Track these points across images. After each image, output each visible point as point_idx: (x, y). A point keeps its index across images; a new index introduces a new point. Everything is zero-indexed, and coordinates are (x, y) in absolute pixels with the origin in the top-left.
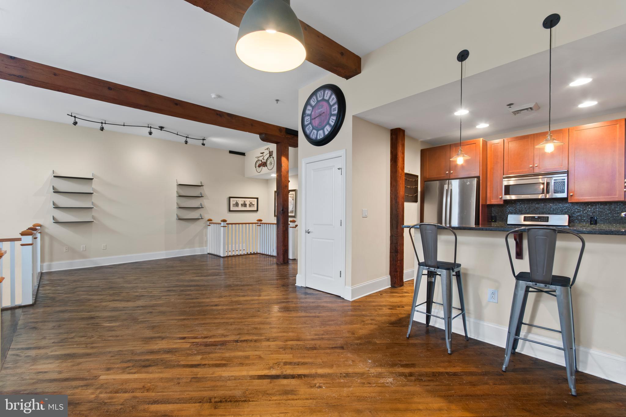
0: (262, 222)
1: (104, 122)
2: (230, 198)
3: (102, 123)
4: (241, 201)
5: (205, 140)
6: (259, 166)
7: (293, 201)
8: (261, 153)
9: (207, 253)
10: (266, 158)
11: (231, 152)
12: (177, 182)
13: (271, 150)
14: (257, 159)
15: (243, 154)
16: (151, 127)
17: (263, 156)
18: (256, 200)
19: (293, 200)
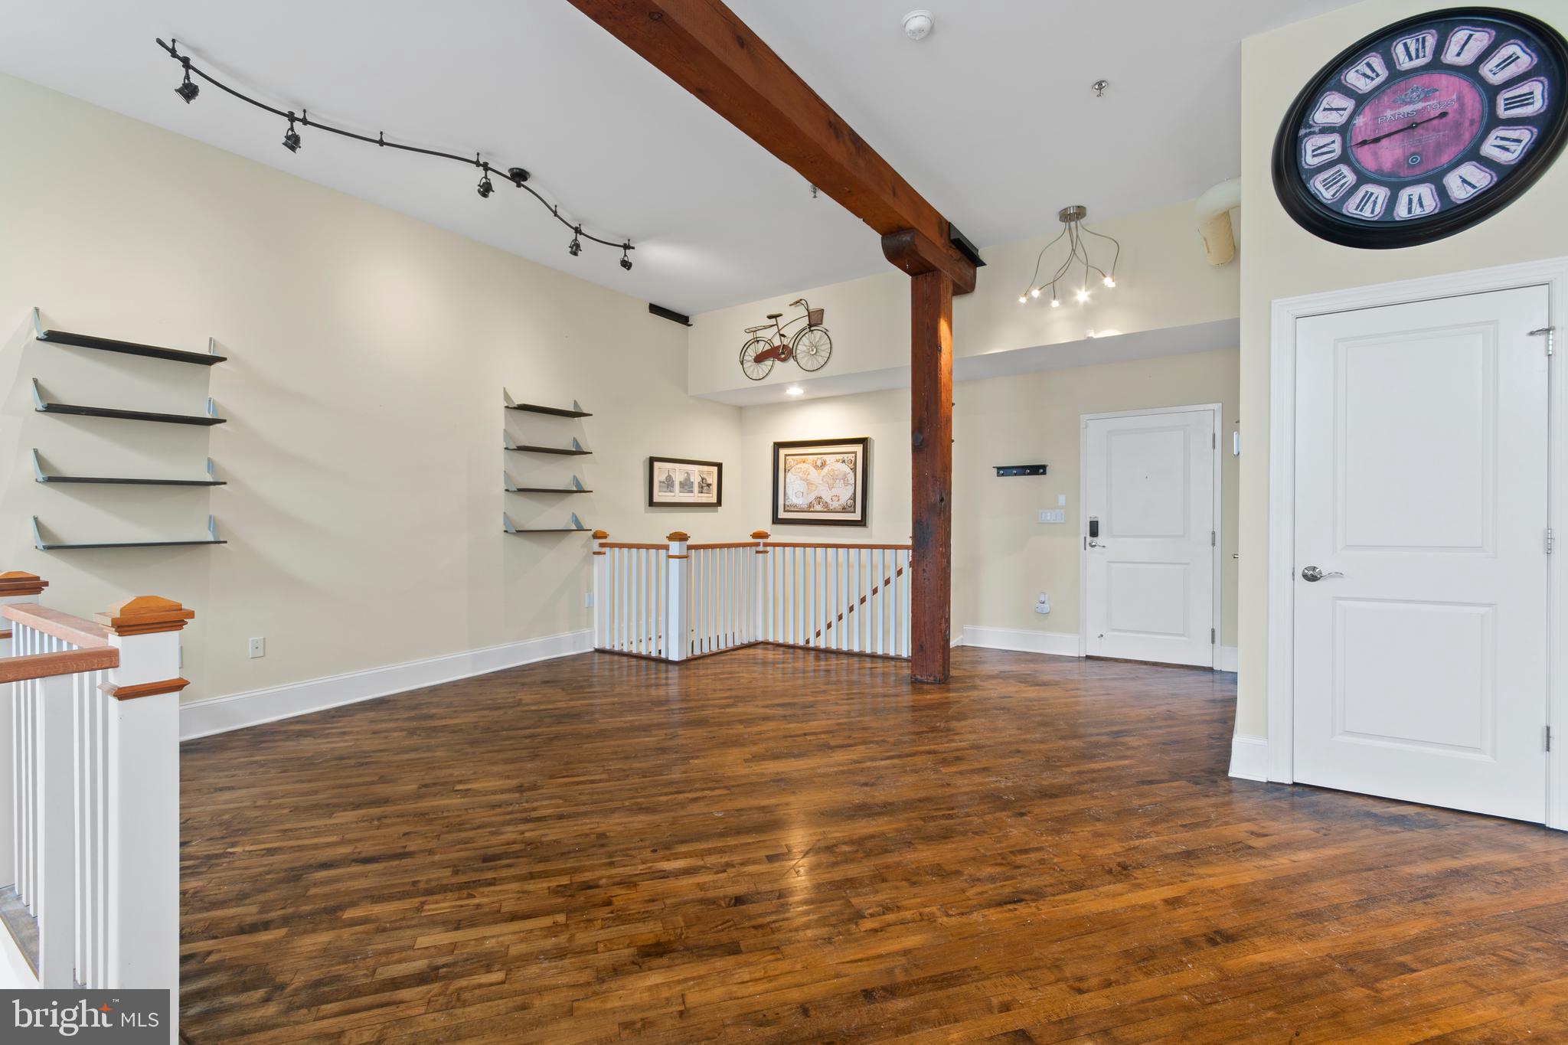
0: (769, 540)
1: (299, 115)
2: (652, 460)
3: (291, 117)
4: (679, 472)
5: (633, 248)
6: (760, 359)
7: (852, 474)
8: (770, 317)
9: (592, 650)
10: (790, 332)
11: (655, 309)
12: (507, 397)
13: (812, 307)
14: (750, 336)
15: (683, 320)
16: (486, 167)
17: (777, 325)
18: (715, 469)
19: (854, 470)
